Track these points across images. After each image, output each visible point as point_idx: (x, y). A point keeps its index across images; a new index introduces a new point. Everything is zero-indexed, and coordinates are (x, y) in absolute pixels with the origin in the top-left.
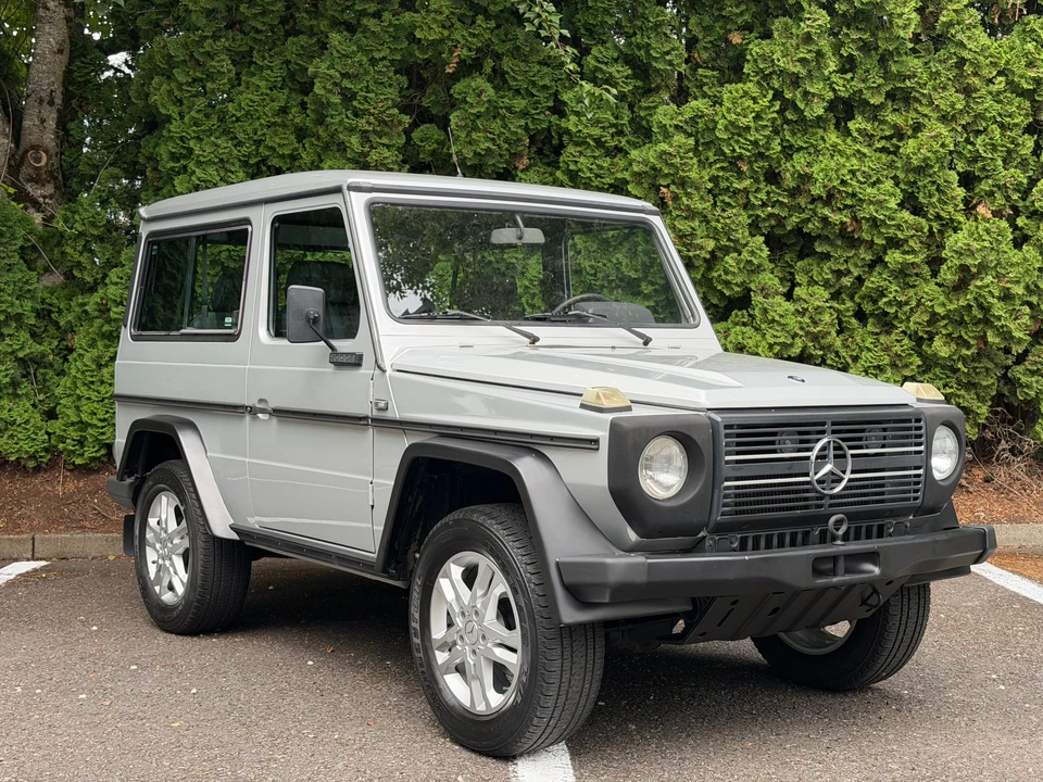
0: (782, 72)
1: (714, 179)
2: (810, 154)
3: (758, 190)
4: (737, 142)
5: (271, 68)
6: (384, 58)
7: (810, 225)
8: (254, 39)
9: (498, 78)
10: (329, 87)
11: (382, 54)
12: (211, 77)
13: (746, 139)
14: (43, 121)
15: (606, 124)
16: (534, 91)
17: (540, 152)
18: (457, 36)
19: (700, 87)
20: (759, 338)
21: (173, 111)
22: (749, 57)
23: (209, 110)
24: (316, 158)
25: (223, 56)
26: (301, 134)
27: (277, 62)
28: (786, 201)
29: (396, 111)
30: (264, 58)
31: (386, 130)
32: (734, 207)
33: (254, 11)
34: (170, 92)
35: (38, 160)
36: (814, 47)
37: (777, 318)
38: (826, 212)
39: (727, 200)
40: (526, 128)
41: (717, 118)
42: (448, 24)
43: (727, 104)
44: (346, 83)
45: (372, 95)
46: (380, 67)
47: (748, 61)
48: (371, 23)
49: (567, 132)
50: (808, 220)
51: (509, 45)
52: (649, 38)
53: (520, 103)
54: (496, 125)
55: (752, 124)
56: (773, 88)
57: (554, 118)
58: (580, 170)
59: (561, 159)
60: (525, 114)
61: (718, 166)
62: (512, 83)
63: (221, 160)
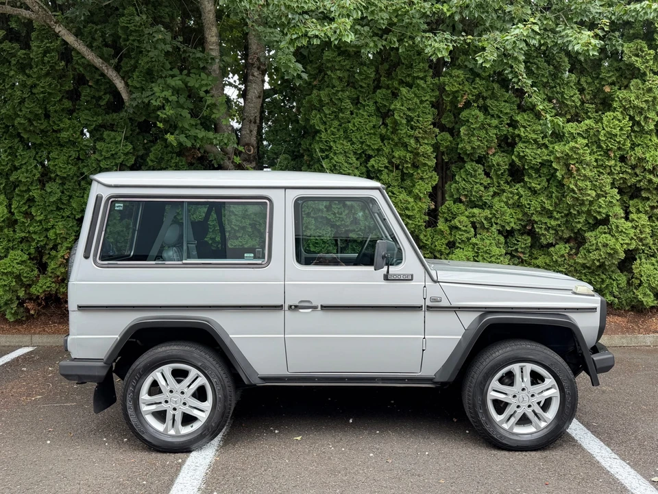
0: (635, 107)
1: (596, 160)
2: (643, 148)
3: (616, 165)
4: (610, 142)
5: (368, 105)
6: (427, 100)
7: (642, 184)
8: (360, 91)
9: (484, 109)
10: (402, 115)
11: (426, 98)
12: (341, 110)
13: (615, 140)
14: (251, 131)
15: (539, 132)
16: (501, 115)
17: (499, 146)
18: (466, 89)
19: (587, 113)
20: (614, 240)
21: (322, 127)
22: (616, 99)
23: (339, 128)
24: (391, 150)
25: (348, 101)
26: (383, 138)
27: (371, 103)
28: (630, 171)
29: (432, 127)
30: (365, 101)
31: (427, 136)
32: (604, 174)
33: (361, 77)
34: (321, 119)
35: (250, 151)
36: (652, 95)
37: (624, 230)
38: (652, 177)
39: (602, 171)
40: (496, 134)
41: (600, 130)
42: (461, 83)
43: (605, 122)
44: (409, 113)
45: (421, 119)
46: (425, 105)
47: (616, 101)
48: (421, 82)
49: (519, 136)
50: (640, 181)
51: (490, 92)
52: (564, 89)
53: (495, 122)
54: (482, 133)
55: (618, 133)
56: (630, 116)
57: (511, 129)
58: (525, 155)
59: (515, 150)
60: (496, 127)
61: (598, 153)
62: (491, 111)
63: (345, 152)
